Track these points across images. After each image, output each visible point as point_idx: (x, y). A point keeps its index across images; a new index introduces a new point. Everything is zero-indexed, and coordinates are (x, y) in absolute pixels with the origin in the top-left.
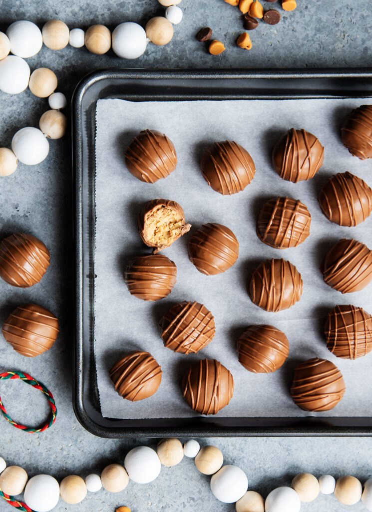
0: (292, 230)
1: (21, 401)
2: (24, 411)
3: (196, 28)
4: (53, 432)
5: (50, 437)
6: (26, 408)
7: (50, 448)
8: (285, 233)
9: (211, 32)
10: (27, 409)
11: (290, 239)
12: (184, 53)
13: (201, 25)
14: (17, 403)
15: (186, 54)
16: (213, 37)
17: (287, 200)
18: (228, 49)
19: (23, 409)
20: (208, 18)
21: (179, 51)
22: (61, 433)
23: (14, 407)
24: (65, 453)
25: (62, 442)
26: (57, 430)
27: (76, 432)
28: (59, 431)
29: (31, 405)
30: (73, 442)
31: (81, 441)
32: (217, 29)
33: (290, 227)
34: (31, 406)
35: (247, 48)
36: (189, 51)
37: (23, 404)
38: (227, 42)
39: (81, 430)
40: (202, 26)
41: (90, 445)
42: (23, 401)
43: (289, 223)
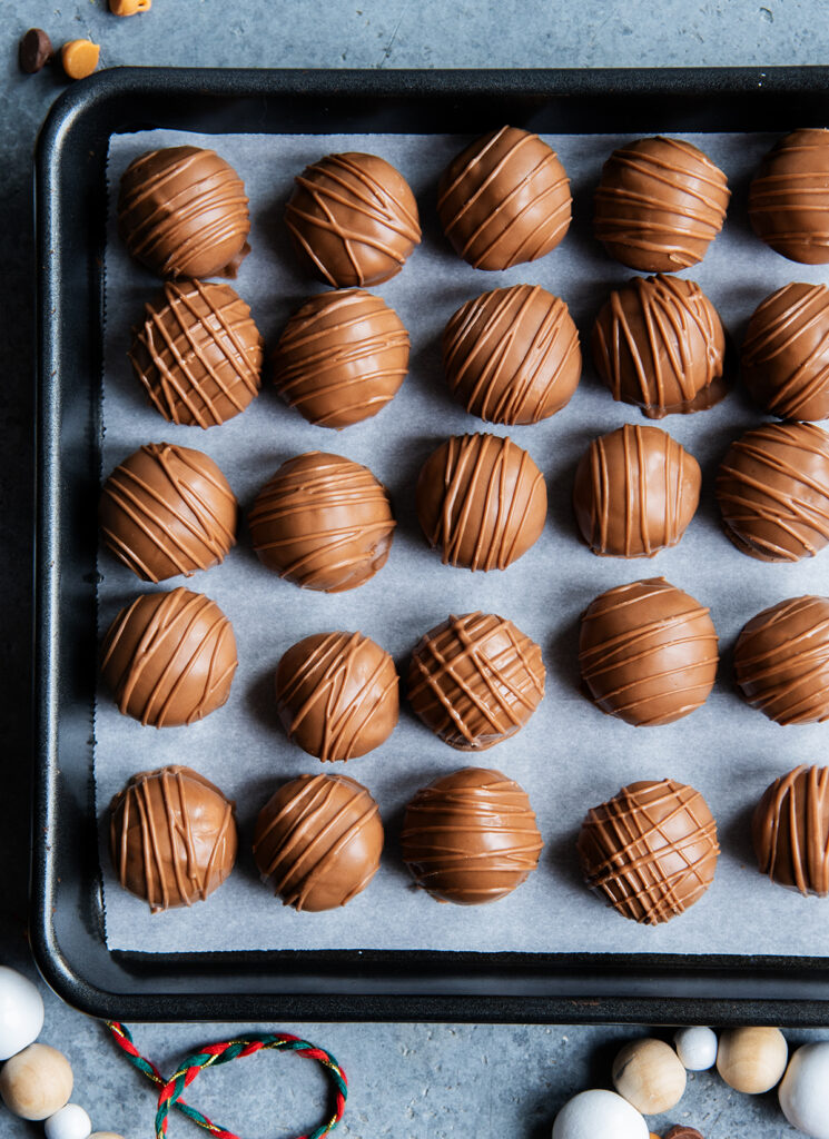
0: (503, 684)
1: (256, 1083)
2: (278, 1098)
3: (6, 51)
4: (369, 1095)
5: (369, 1108)
6: (276, 1088)
7: (389, 1130)
8: (498, 702)
9: (43, 34)
10: (280, 1089)
11: (519, 700)
12: (24, 122)
13: (12, 37)
14: (251, 1093)
15: (31, 120)
16: (56, 43)
17: (434, 645)
18: (107, 42)
19: (272, 1096)
20: (15, 10)
21: (11, 124)
22: (387, 1084)
23: (251, 1105)
24: (426, 1116)
25: (405, 1098)
26: (373, 1085)
27: (416, 1056)
28: (379, 1081)
29: (282, 1074)
30: (424, 1082)
31: (440, 1068)
32: (52, 20)
33: (494, 684)
34: (282, 1079)
35: (141, 8)
36: (30, 109)
37: (264, 1086)
38: (92, 28)
39: (423, 1045)
40: (18, 37)
41: (466, 1061)
42: (259, 1079)
43: (484, 681)
